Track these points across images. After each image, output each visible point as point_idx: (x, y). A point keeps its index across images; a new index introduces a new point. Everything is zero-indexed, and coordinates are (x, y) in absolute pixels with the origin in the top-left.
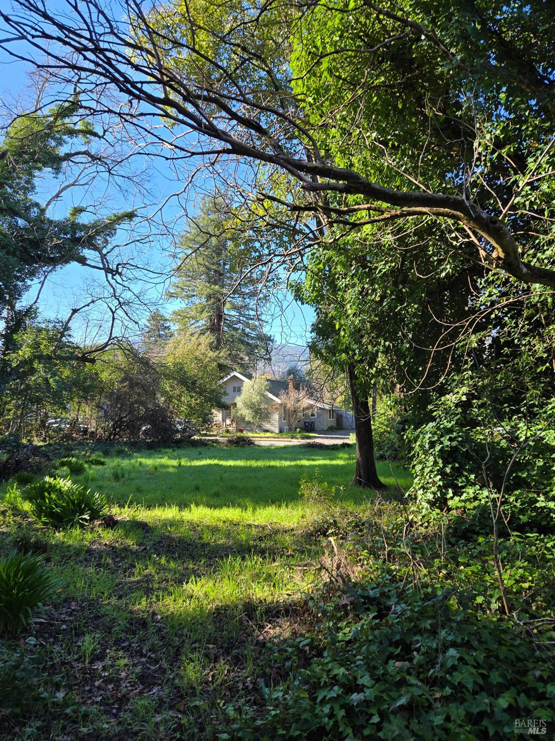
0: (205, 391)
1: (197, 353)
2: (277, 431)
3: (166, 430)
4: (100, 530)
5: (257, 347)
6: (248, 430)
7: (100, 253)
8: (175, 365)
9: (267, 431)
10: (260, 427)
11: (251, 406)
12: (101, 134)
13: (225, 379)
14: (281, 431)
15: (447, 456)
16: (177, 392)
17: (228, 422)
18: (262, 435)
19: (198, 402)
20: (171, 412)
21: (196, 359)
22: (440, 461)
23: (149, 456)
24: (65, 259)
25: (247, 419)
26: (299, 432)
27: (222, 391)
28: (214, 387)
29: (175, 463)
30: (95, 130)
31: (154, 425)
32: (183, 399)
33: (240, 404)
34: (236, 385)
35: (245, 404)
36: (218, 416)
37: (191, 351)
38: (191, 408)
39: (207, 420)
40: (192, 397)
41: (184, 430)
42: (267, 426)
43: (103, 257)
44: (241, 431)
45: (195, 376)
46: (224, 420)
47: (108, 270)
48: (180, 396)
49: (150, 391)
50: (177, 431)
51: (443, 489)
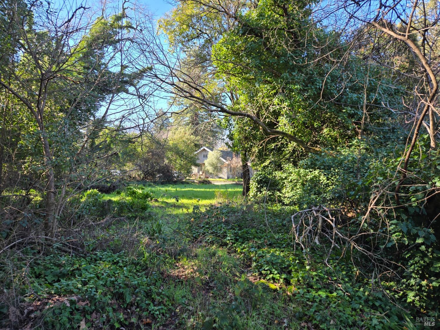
0: (188, 157)
1: (184, 139)
2: (226, 178)
3: (169, 176)
4: (154, 203)
5: (217, 132)
6: (211, 177)
7: (136, 88)
8: (173, 144)
9: (221, 178)
10: (217, 175)
11: (212, 165)
12: (135, 27)
13: (198, 151)
14: (228, 178)
15: (259, 182)
16: (174, 158)
17: (201, 173)
18: (218, 179)
19: (184, 163)
20: (172, 168)
21: (183, 141)
22: (257, 184)
23: (163, 187)
24: (118, 91)
25: (210, 171)
26: (237, 179)
27: (197, 157)
28: (192, 155)
29: (175, 189)
30: (133, 26)
31: (164, 174)
32: (177, 161)
33: (206, 164)
34: (205, 154)
35: (209, 164)
36: (195, 170)
37: (181, 138)
38: (181, 166)
39: (189, 172)
40: (182, 160)
41: (178, 176)
42: (221, 175)
43: (137, 90)
44: (208, 178)
45: (183, 150)
46: (198, 172)
47: (139, 96)
48: (176, 160)
49: (161, 157)
50: (175, 177)
51: (257, 192)
